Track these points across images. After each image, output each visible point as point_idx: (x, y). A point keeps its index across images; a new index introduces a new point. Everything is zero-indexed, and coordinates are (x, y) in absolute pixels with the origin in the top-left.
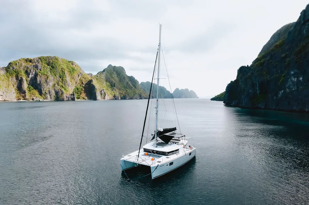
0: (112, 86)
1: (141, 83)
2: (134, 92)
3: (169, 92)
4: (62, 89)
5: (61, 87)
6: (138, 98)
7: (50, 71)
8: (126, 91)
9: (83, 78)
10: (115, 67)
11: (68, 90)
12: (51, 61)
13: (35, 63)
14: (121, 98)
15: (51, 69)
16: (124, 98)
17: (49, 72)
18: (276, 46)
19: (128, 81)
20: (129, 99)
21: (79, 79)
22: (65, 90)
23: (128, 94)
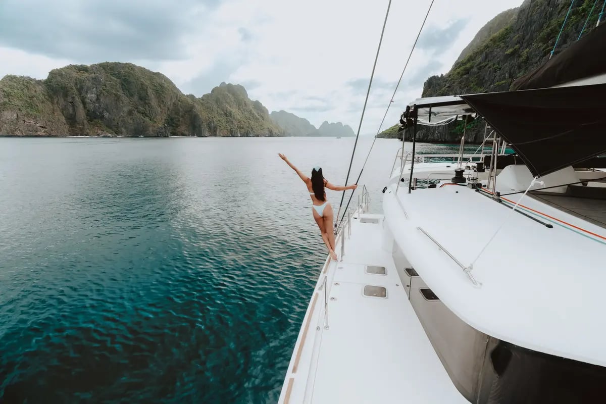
0: (227, 116)
1: (273, 112)
2: (261, 126)
3: (313, 127)
4: (145, 119)
5: (144, 115)
6: (267, 135)
7: (122, 88)
8: (249, 124)
9: (179, 101)
10: (230, 85)
11: (155, 120)
12: (122, 70)
13: (94, 74)
14: (241, 134)
15: (123, 85)
16: (246, 135)
17: (121, 91)
18: (494, 40)
19: (251, 108)
20: (253, 136)
21: (172, 104)
22: (150, 120)
23: (252, 129)
